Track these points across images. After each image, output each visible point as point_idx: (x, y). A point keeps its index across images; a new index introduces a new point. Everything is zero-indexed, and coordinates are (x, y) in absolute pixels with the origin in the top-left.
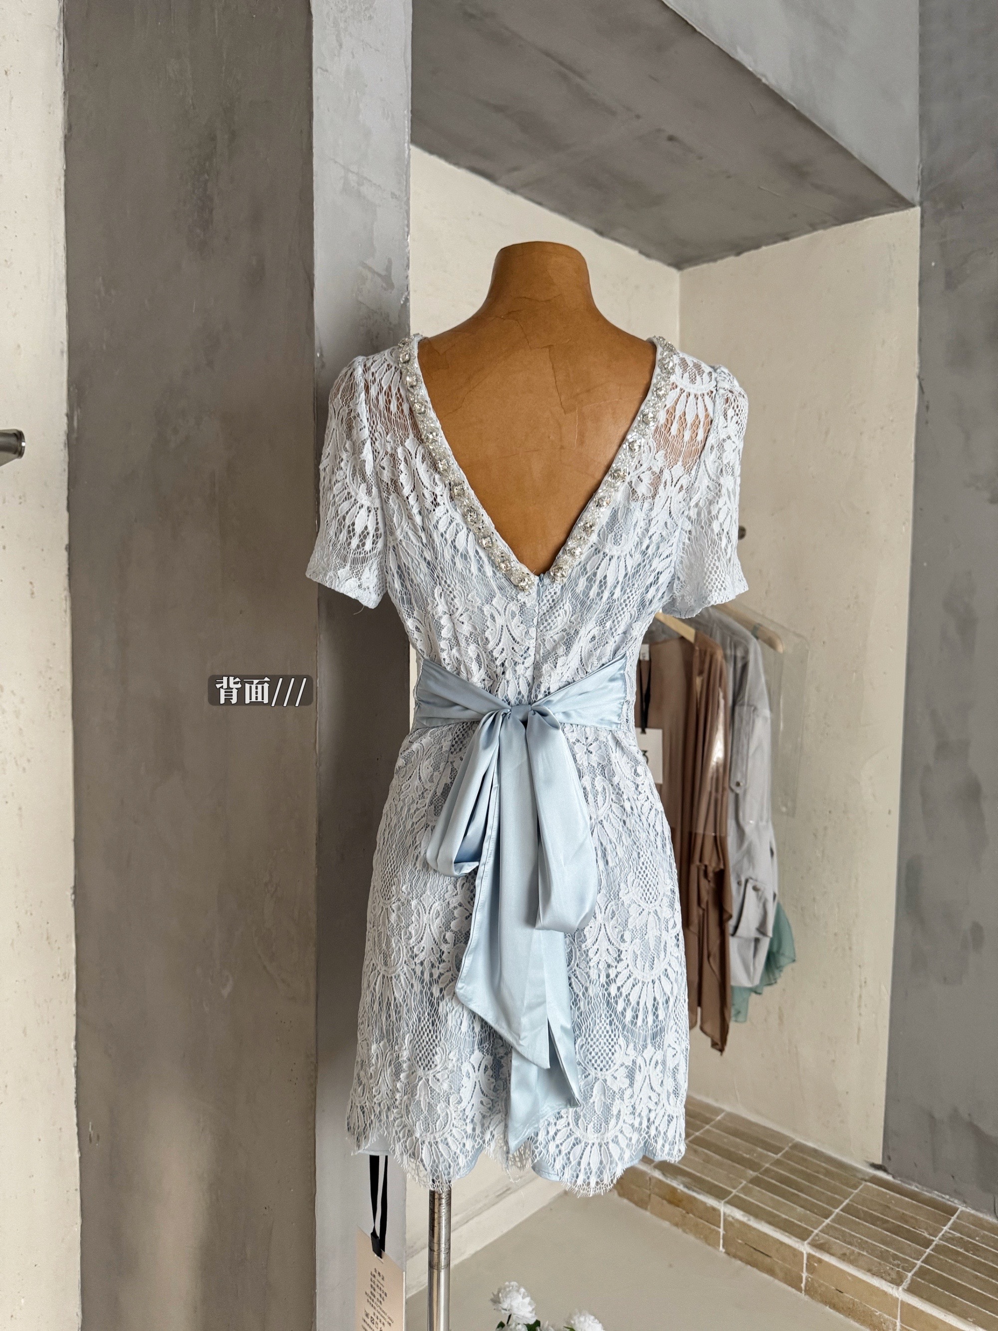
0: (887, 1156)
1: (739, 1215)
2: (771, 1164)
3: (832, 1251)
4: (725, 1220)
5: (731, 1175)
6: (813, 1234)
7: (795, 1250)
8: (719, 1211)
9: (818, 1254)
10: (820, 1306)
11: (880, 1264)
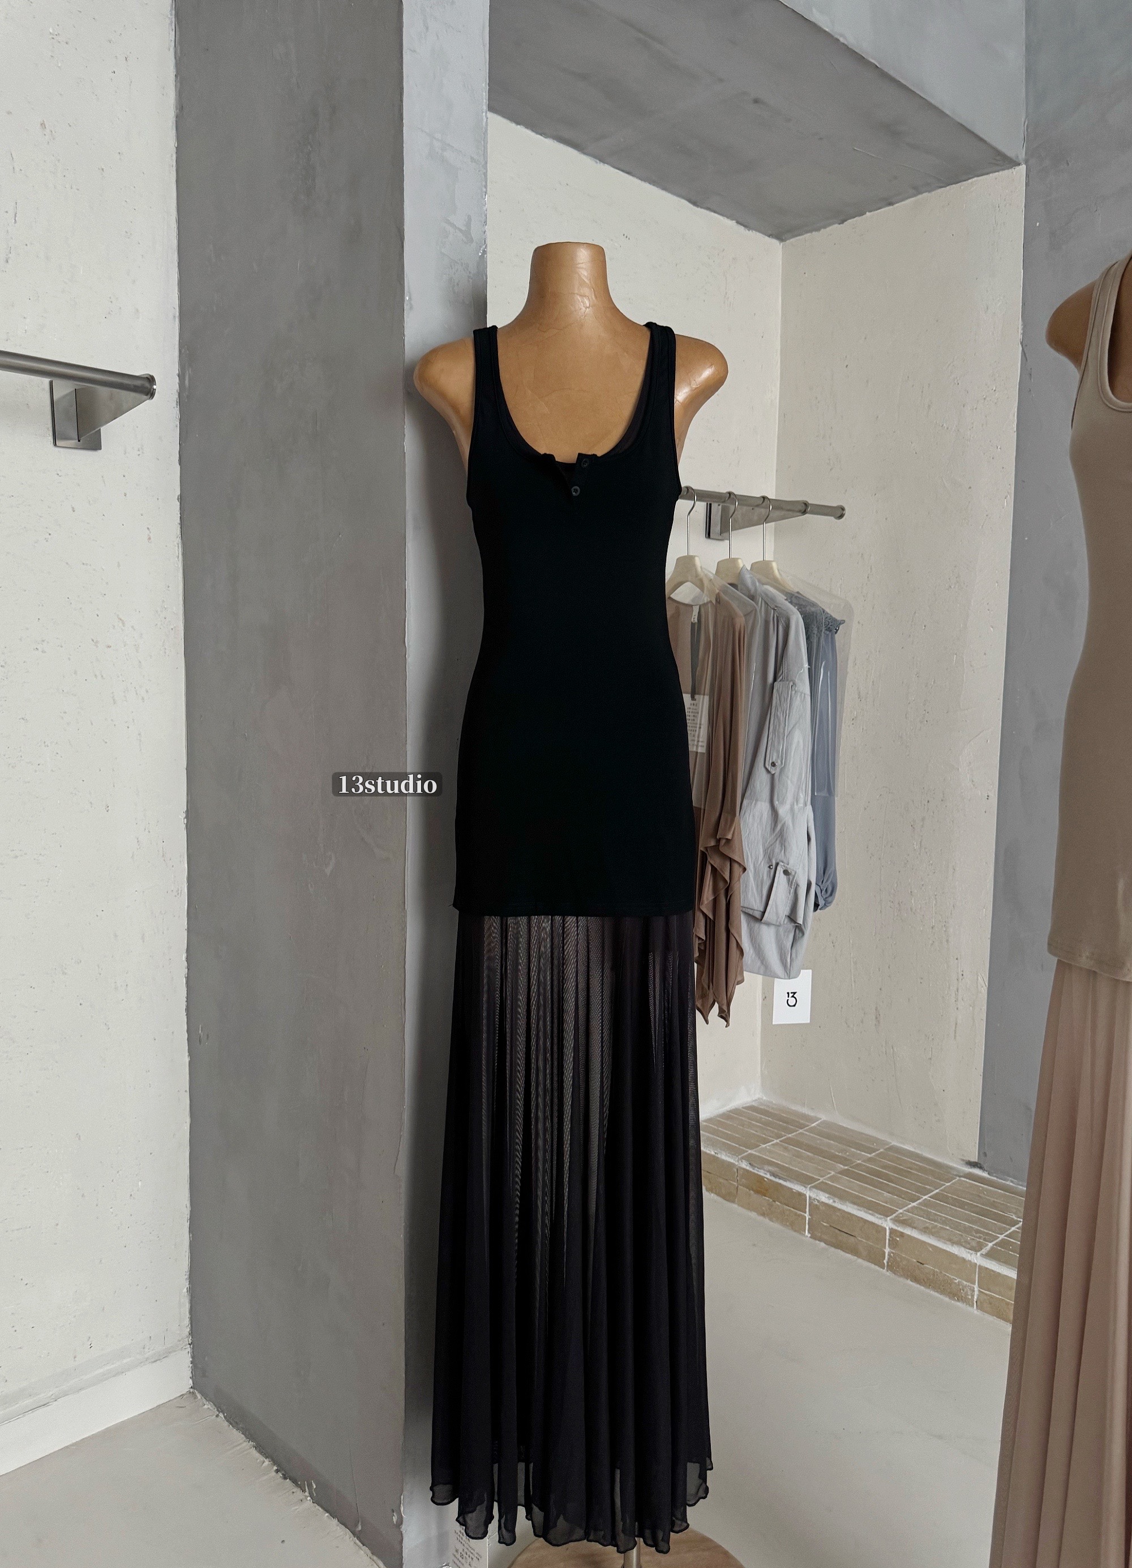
0: (982, 1152)
1: (824, 1198)
2: (864, 1161)
3: (915, 1225)
4: (809, 1204)
5: (819, 1167)
6: (897, 1213)
7: (878, 1226)
8: (805, 1195)
9: (900, 1229)
10: (901, 1280)
11: (962, 1235)
